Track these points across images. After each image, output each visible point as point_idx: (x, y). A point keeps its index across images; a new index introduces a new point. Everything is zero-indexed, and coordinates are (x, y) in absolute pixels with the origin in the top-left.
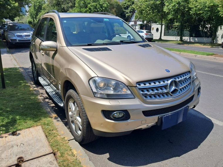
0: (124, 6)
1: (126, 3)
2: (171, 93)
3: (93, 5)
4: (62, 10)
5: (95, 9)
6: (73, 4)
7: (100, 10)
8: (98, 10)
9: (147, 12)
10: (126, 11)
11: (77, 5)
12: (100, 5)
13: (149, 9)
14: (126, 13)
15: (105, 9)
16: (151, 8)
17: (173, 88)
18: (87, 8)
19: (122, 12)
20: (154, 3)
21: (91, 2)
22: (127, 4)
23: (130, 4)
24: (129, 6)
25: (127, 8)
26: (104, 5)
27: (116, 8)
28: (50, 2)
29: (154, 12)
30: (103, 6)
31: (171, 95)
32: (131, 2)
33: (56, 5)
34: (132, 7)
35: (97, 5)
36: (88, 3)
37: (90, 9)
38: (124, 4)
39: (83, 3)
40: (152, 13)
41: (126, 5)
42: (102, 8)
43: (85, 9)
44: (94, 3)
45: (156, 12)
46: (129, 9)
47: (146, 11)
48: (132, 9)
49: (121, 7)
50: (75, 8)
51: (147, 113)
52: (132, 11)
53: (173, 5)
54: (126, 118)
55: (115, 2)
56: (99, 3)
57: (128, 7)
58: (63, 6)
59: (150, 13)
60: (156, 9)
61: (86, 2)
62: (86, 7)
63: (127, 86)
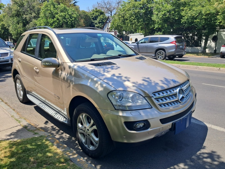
0: (92, 16)
1: (93, 14)
2: (180, 100)
3: (62, 16)
4: (23, 21)
5: (64, 20)
6: (36, 14)
7: (70, 20)
8: (67, 21)
9: (132, 21)
10: (95, 22)
11: (42, 15)
12: (69, 15)
13: (133, 18)
14: (95, 24)
15: (75, 19)
16: (136, 17)
17: (181, 96)
18: (55, 19)
19: (91, 23)
20: (138, 12)
21: (59, 12)
22: (95, 14)
23: (98, 15)
24: (97, 16)
25: (95, 18)
26: (73, 15)
27: (85, 19)
28: (8, 13)
29: (140, 22)
30: (72, 17)
31: (180, 103)
32: (98, 13)
33: (16, 16)
34: (101, 18)
35: (65, 15)
36: (55, 13)
37: (58, 19)
38: (91, 15)
39: (50, 13)
40: (137, 23)
41: (94, 16)
42: (72, 19)
43: (53, 20)
44: (63, 13)
45: (142, 21)
46: (98, 19)
47: (130, 20)
48: (101, 19)
49: (89, 17)
50: (40, 18)
51: (163, 121)
52: (100, 21)
53: (163, 13)
54: (147, 127)
55: (83, 13)
56: (68, 13)
57: (97, 18)
58: (24, 16)
59: (135, 22)
60: (141, 18)
61: (52, 12)
62: (54, 17)
63: (144, 97)
